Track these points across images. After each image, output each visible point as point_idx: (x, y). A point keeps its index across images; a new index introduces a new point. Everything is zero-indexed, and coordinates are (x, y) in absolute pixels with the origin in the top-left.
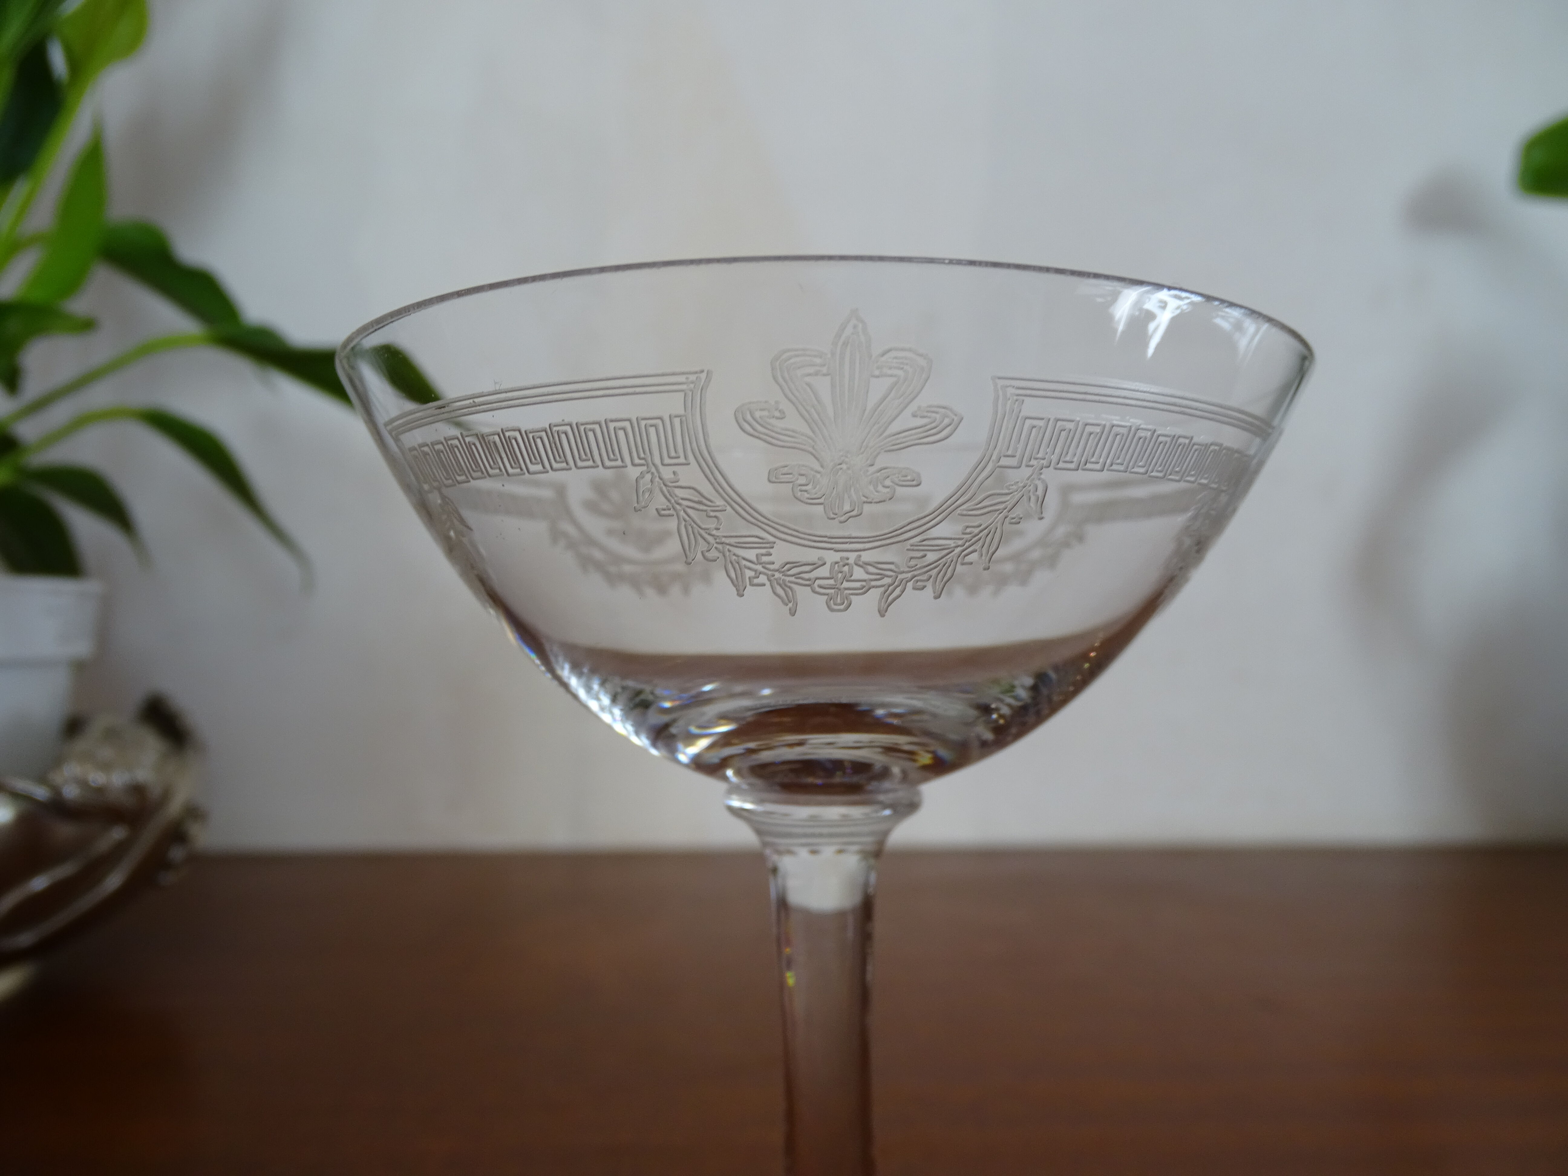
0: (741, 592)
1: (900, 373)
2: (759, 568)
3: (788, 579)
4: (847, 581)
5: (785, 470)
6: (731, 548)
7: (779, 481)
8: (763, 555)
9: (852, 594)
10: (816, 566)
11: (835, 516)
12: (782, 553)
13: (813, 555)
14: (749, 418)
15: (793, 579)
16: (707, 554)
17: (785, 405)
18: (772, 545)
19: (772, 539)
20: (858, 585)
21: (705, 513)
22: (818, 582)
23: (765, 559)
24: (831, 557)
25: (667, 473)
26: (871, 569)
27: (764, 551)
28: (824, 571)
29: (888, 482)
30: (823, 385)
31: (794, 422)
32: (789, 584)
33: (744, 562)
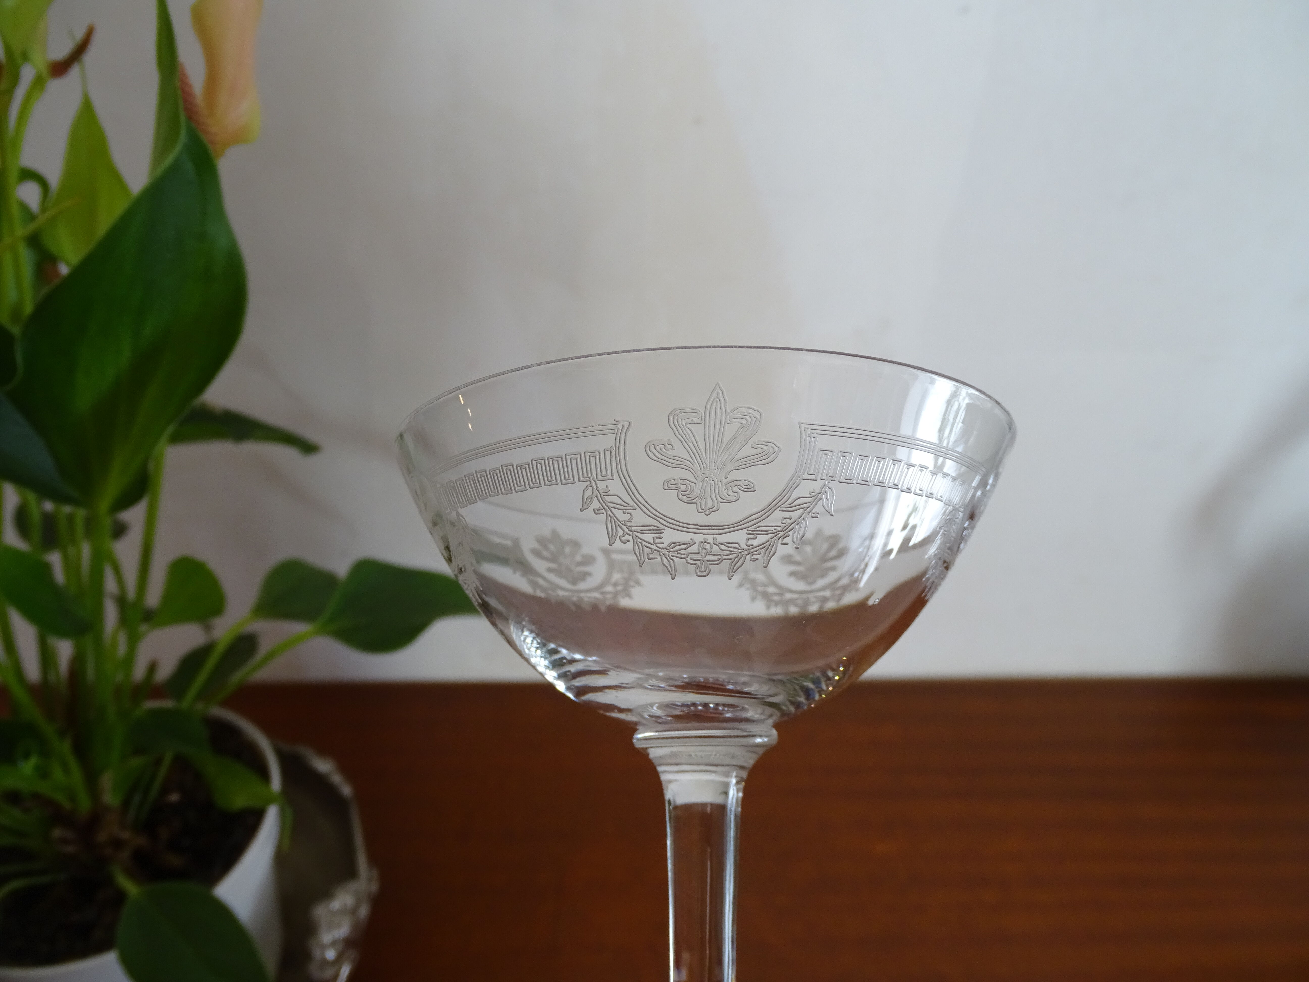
0: (641, 565)
1: (744, 422)
2: (654, 547)
3: (670, 554)
4: (709, 555)
5: (673, 482)
6: (637, 534)
7: (670, 489)
8: (657, 538)
9: (711, 564)
10: (690, 544)
11: (703, 511)
12: (669, 536)
13: (686, 537)
14: (653, 450)
15: (675, 554)
16: (623, 539)
17: (675, 442)
18: (661, 531)
19: (662, 527)
20: (715, 558)
21: (622, 511)
22: (690, 556)
23: (658, 540)
24: (699, 538)
25: (602, 485)
26: (723, 547)
27: (657, 535)
28: (694, 548)
29: (735, 489)
30: (698, 430)
31: (680, 451)
32: (672, 557)
33: (644, 543)
